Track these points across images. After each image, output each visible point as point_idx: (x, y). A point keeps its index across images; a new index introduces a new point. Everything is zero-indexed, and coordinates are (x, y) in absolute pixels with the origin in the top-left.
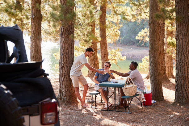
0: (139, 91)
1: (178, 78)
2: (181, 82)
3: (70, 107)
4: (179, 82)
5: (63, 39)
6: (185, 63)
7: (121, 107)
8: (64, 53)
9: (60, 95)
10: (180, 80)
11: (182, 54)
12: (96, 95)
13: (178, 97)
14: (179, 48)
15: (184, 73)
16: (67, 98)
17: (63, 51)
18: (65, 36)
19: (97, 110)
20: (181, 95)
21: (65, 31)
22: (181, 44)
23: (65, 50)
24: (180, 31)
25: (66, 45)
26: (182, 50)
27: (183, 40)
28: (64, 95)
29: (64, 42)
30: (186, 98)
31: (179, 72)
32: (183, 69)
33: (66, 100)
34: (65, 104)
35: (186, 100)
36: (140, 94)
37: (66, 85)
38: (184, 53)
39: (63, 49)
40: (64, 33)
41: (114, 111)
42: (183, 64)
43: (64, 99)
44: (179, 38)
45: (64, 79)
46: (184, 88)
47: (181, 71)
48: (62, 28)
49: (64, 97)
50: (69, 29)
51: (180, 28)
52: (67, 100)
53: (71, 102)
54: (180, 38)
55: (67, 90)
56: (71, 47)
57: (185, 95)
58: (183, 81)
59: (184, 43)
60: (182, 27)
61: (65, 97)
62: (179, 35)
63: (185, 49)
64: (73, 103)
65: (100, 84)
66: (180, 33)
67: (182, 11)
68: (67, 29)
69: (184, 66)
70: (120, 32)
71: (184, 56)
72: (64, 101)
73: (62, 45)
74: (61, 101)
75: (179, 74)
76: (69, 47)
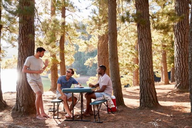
0: (107, 96)
1: (143, 82)
2: (146, 86)
3: (27, 119)
4: (145, 86)
5: (21, 42)
6: (150, 66)
7: (87, 115)
8: (22, 58)
9: (17, 106)
10: (146, 83)
11: (147, 57)
12: (59, 103)
13: (144, 101)
14: (143, 51)
15: (149, 76)
16: (24, 108)
17: (21, 54)
18: (24, 37)
19: (60, 121)
20: (148, 99)
21: (23, 32)
22: (145, 48)
23: (23, 54)
24: (143, 35)
25: (25, 49)
26: (146, 53)
27: (147, 43)
28: (21, 105)
29: (22, 45)
30: (152, 102)
31: (145, 75)
32: (148, 72)
33: (23, 111)
34: (22, 116)
35: (153, 104)
36: (109, 99)
37: (23, 92)
38: (149, 56)
39: (21, 53)
40: (23, 35)
41: (80, 121)
42: (148, 67)
43: (20, 110)
44: (142, 42)
45: (21, 87)
46: (150, 91)
47: (147, 74)
48: (20, 30)
49: (21, 107)
50: (28, 30)
51: (143, 32)
52: (25, 111)
53: (29, 113)
54: (144, 42)
55: (24, 100)
56: (30, 51)
57: (152, 98)
58: (148, 84)
59: (148, 46)
60: (145, 30)
61: (23, 107)
62: (143, 39)
63: (149, 52)
64: (32, 113)
65: (63, 90)
66: (143, 36)
67: (145, 15)
68: (26, 30)
69: (149, 69)
70: (74, 58)
71: (149, 59)
72: (20, 112)
73: (20, 48)
74: (17, 112)
75: (144, 77)
76: (28, 51)
